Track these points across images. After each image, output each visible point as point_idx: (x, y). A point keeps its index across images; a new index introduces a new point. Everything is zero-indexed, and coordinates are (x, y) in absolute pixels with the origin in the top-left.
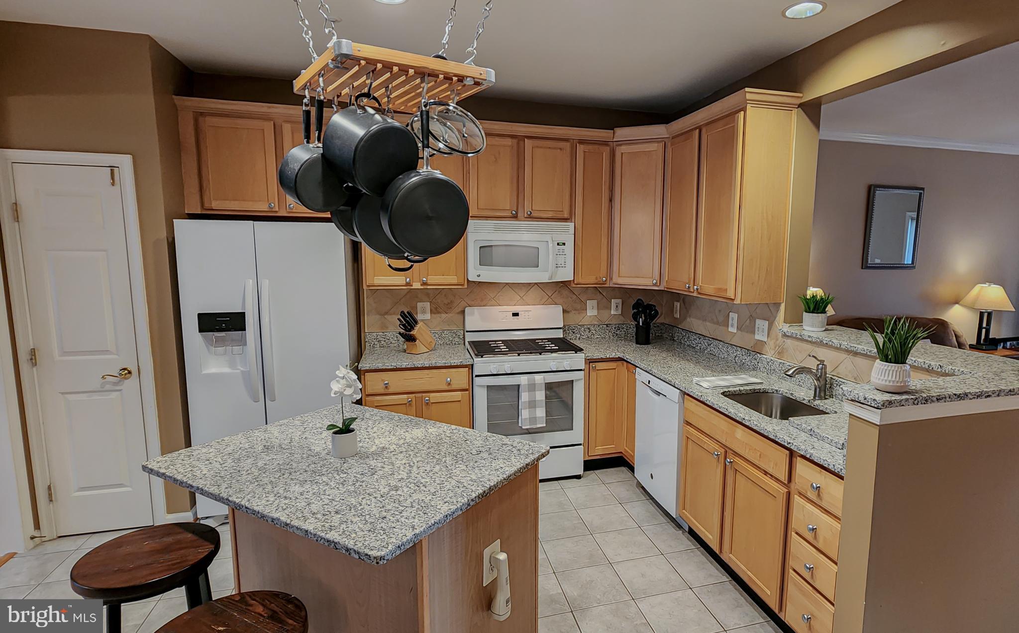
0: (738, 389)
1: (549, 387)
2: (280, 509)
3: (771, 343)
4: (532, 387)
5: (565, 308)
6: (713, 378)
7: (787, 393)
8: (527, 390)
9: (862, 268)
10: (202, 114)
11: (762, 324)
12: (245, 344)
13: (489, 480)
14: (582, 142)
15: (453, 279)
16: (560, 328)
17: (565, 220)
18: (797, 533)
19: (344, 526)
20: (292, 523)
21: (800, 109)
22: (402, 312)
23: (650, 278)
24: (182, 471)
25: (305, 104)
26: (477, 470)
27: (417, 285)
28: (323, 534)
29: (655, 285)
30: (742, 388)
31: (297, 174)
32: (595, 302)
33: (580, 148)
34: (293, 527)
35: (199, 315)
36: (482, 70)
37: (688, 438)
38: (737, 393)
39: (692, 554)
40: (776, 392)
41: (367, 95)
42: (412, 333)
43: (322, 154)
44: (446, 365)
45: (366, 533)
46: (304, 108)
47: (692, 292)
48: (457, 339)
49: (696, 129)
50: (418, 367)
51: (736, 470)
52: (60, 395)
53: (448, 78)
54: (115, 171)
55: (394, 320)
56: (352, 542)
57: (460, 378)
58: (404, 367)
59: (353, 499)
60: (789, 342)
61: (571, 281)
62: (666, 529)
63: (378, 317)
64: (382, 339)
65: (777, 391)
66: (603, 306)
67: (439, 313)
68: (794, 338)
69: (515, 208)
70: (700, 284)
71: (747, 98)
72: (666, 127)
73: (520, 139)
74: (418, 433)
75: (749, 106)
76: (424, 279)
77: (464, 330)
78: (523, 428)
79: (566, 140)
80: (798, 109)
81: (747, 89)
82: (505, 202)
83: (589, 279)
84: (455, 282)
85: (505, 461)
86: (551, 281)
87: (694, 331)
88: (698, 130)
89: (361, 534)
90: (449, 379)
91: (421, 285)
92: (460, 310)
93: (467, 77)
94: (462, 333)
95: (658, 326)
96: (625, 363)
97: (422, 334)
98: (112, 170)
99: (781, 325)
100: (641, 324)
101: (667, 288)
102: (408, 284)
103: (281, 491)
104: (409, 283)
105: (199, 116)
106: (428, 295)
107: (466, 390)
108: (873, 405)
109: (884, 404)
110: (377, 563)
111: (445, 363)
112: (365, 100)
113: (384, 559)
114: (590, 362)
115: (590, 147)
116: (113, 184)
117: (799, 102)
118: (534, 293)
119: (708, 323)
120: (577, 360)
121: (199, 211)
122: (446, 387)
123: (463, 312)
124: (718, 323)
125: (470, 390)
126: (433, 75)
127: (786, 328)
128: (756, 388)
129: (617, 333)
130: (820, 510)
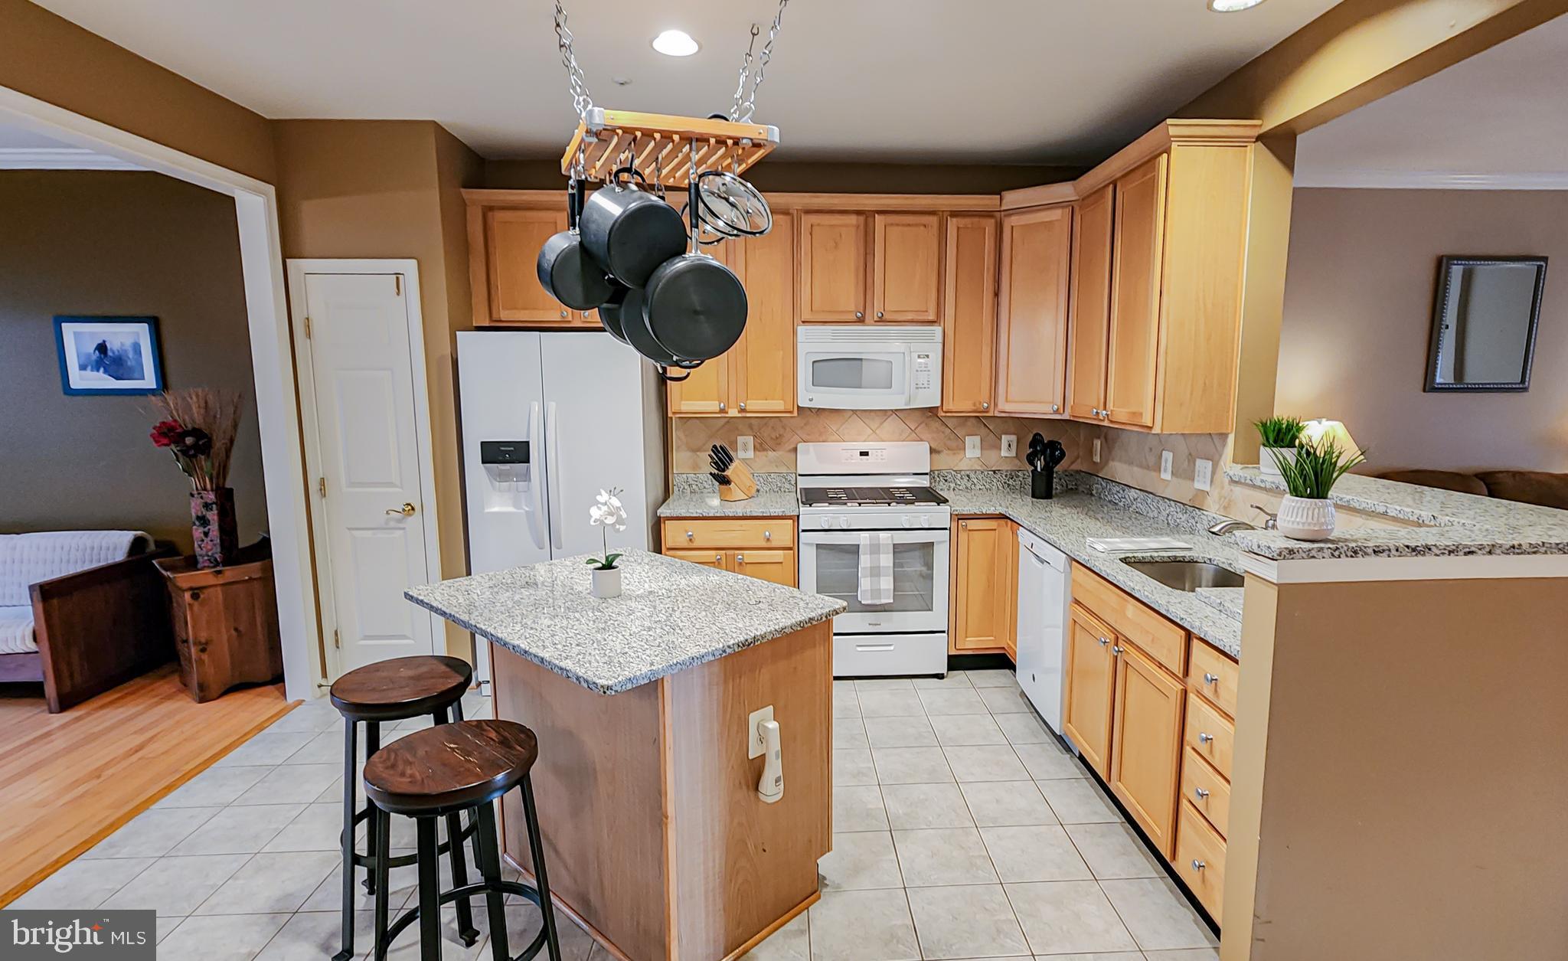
0: (1148, 554)
1: (898, 549)
2: (523, 637)
3: (1215, 494)
4: (875, 549)
5: (933, 446)
6: (1117, 540)
7: (1223, 563)
8: (869, 553)
9: (1424, 391)
10: (491, 208)
11: (1203, 466)
12: (530, 480)
13: (757, 630)
14: (955, 214)
15: (778, 405)
16: (927, 474)
17: (931, 323)
18: (1194, 749)
19: (580, 657)
20: (530, 650)
21: (1259, 143)
22: (715, 446)
23: (1050, 403)
24: (440, 599)
25: (571, 186)
26: (747, 620)
27: (733, 412)
28: (557, 662)
29: (1057, 412)
30: (1156, 554)
31: (553, 266)
32: (977, 439)
33: (952, 224)
34: (531, 654)
35: (482, 443)
36: (762, 128)
37: (1075, 621)
38: (1146, 560)
39: (1076, 784)
40: (1208, 562)
41: (628, 170)
42: (725, 473)
43: (581, 243)
44: (764, 515)
45: (601, 664)
46: (570, 191)
47: (1101, 420)
48: (787, 486)
49: (1107, 186)
50: (729, 516)
51: (1127, 663)
52: (347, 530)
53: (721, 142)
54: (400, 279)
55: (705, 458)
56: (583, 671)
57: (782, 532)
58: (711, 515)
59: (599, 635)
60: (1237, 489)
61: (938, 407)
62: (1048, 750)
63: (689, 454)
64: (693, 482)
65: (1210, 559)
66: (990, 444)
67: (764, 450)
68: (1241, 483)
69: (862, 308)
70: (1112, 408)
71: (1171, 134)
72: (1073, 184)
73: (867, 215)
74: (696, 580)
75: (1174, 145)
76: (742, 404)
77: (796, 474)
78: (863, 602)
79: (933, 213)
80: (1257, 143)
81: (1169, 121)
82: (848, 299)
83: (960, 404)
84: (781, 408)
85: (785, 613)
86: (908, 407)
87: (1117, 480)
88: (1111, 186)
89: (596, 664)
90: (767, 533)
91: (739, 412)
92: (793, 446)
93: (743, 138)
94: (794, 478)
95: (1072, 475)
96: (1009, 522)
97: (738, 475)
98: (397, 278)
99: (1229, 466)
100: (1039, 470)
101: (1074, 416)
102: (722, 411)
103: (529, 623)
104: (724, 409)
105: (488, 209)
106: (751, 426)
107: (790, 549)
108: (1266, 555)
109: (1281, 553)
110: (605, 692)
111: (763, 512)
112: (626, 175)
113: (611, 689)
114: (959, 519)
115: (967, 221)
116: (398, 294)
117: (1256, 132)
118: (891, 425)
119: (1136, 469)
120: (939, 515)
121: (487, 324)
122: (764, 544)
123: (795, 450)
124: (1148, 468)
125: (795, 548)
126: (703, 139)
127: (1237, 471)
128: (1178, 555)
129: (1009, 482)
130: (1218, 713)
